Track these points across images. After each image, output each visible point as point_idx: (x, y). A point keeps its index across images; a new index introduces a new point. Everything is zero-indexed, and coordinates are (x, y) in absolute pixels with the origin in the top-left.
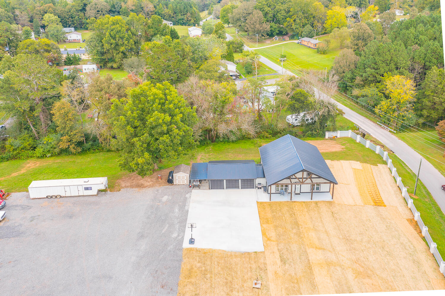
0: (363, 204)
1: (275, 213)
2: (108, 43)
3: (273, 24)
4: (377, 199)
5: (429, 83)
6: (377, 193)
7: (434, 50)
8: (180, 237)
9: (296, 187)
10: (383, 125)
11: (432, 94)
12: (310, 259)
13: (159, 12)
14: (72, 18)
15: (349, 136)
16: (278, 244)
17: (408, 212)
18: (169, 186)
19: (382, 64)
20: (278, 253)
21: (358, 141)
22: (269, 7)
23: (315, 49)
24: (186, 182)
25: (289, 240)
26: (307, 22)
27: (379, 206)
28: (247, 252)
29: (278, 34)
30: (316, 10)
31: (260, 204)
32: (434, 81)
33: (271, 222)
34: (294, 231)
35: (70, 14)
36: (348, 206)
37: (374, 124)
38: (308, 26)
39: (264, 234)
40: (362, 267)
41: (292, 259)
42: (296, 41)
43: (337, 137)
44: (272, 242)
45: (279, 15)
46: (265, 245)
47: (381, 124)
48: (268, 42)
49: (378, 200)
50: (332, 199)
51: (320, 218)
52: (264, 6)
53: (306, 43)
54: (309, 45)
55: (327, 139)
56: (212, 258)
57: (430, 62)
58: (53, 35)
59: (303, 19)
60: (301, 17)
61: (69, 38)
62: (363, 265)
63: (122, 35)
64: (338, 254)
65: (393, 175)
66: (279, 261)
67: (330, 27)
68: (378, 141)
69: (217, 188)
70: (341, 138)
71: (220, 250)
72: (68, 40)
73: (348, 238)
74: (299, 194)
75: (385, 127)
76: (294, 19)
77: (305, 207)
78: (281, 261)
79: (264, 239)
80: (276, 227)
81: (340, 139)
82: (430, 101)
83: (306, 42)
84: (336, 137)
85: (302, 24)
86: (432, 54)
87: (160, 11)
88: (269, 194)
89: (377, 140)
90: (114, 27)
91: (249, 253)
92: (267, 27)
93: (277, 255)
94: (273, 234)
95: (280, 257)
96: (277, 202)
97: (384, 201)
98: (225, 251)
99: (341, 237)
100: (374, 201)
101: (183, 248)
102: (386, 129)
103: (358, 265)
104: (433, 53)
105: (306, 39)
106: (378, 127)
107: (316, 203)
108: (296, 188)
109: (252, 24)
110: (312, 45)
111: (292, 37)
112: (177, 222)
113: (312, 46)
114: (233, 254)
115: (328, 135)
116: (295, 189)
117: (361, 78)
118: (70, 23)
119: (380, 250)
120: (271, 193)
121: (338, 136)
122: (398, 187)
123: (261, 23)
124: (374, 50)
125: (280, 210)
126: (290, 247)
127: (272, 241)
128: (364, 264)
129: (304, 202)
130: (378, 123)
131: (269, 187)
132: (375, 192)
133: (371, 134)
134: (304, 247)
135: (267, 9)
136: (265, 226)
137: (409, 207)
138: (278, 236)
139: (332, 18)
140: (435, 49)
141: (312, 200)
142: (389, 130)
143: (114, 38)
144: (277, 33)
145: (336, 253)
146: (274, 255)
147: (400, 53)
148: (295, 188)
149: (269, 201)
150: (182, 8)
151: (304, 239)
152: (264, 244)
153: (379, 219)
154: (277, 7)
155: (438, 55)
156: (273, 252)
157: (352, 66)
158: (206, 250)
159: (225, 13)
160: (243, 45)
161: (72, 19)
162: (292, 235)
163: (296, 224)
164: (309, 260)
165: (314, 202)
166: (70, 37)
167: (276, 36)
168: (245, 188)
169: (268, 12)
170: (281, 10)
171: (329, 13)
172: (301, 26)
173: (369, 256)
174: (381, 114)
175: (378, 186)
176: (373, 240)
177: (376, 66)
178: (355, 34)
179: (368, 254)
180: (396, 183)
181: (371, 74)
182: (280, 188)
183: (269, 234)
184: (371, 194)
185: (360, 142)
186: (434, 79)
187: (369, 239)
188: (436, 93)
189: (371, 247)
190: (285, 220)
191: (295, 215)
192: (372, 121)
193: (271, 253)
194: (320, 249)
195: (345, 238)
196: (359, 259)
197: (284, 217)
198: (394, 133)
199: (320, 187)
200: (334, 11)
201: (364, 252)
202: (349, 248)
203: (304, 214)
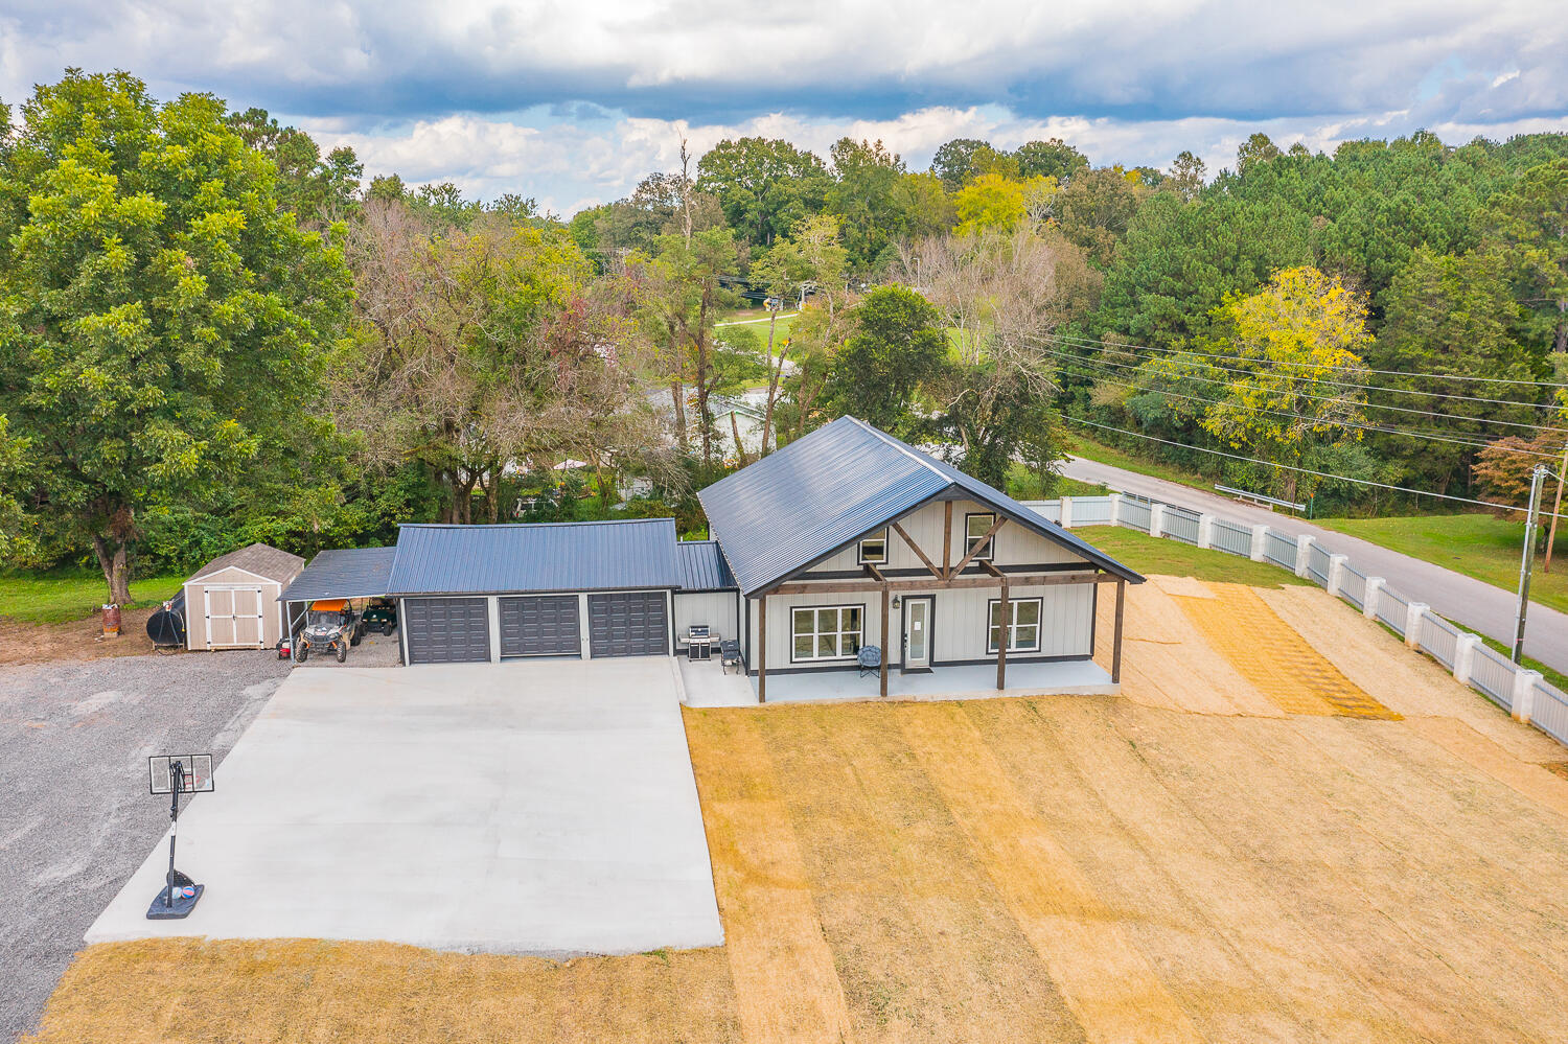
0: (1280, 713)
1: (793, 753)
3: (761, 250)
4: (1345, 695)
5: (1409, 313)
6: (1331, 674)
7: (1397, 213)
8: (96, 883)
9: (908, 631)
11: (1429, 355)
12: (1056, 974)
16: (819, 901)
17: (1528, 738)
18: (161, 664)
19: (1205, 267)
20: (826, 953)
24: (265, 629)
25: (897, 879)
26: (886, 238)
27: (1365, 718)
28: (592, 957)
30: (915, 197)
31: (701, 724)
32: (1431, 300)
33: (770, 789)
34: (923, 830)
36: (1207, 718)
37: (1204, 494)
38: (892, 248)
39: (721, 847)
40: (1430, 1006)
41: (926, 981)
43: (1058, 523)
44: (777, 893)
45: (781, 214)
46: (732, 906)
47: (1229, 490)
48: (746, 313)
49: (1349, 696)
50: (1116, 680)
51: (1069, 766)
52: (729, 186)
56: (304, 999)
57: (1388, 258)
59: (870, 231)
60: (862, 220)
62: (1433, 996)
64: (1241, 940)
66: (833, 1006)
70: (1079, 529)
71: (382, 946)
73: (1264, 854)
74: (928, 671)
76: (837, 228)
77: (968, 722)
78: (853, 998)
79: (720, 874)
80: (802, 815)
82: (1422, 385)
86: (1393, 226)
88: (754, 673)
91: (606, 961)
93: (820, 962)
94: (783, 849)
95: (844, 972)
96: (800, 708)
97: (1377, 699)
98: (424, 952)
99: (1219, 849)
100: (1333, 701)
101: (83, 945)
102: (1259, 503)
103: (1399, 999)
104: (1396, 224)
106: (1221, 501)
107: (1030, 704)
108: (909, 639)
112: (115, 807)
114: (482, 969)
116: (903, 641)
117: (1124, 338)
119: (1487, 906)
121: (1067, 522)
122: (1420, 653)
124: (1164, 225)
125: (824, 741)
126: (906, 914)
127: (777, 884)
128: (1436, 988)
129: (959, 704)
131: (755, 603)
132: (1318, 670)
134: (998, 913)
135: (737, 193)
136: (728, 809)
137: (1523, 718)
138: (818, 860)
140: (1403, 207)
141: (1006, 694)
142: (1271, 507)
145: (1226, 934)
146: (796, 965)
148: (904, 635)
149: (754, 702)
151: (993, 871)
152: (724, 904)
153: (1396, 767)
155: (1416, 229)
156: (790, 949)
157: (1082, 303)
158: (269, 952)
162: (912, 852)
163: (932, 798)
164: (1050, 986)
165: (1016, 701)
167: (774, 298)
168: (610, 652)
169: (743, 202)
170: (789, 196)
171: (967, 196)
172: (866, 250)
173: (1442, 940)
174: (1231, 436)
175: (1323, 652)
176: (1417, 861)
177: (1179, 285)
178: (1081, 200)
179: (1426, 930)
180: (1402, 640)
181: (1163, 318)
182: (816, 635)
183: (754, 850)
184: (1303, 678)
185: (1169, 535)
186: (1430, 291)
187: (1388, 853)
188: (1445, 349)
189: (1426, 894)
190: (859, 780)
191: (912, 756)
192: (1192, 487)
193: (772, 956)
194: (1111, 915)
195: (1247, 858)
196: (1386, 963)
197: (848, 770)
198: (1298, 513)
199: (1038, 625)
200: (984, 187)
201: (1400, 923)
202: (1294, 903)
203: (967, 750)
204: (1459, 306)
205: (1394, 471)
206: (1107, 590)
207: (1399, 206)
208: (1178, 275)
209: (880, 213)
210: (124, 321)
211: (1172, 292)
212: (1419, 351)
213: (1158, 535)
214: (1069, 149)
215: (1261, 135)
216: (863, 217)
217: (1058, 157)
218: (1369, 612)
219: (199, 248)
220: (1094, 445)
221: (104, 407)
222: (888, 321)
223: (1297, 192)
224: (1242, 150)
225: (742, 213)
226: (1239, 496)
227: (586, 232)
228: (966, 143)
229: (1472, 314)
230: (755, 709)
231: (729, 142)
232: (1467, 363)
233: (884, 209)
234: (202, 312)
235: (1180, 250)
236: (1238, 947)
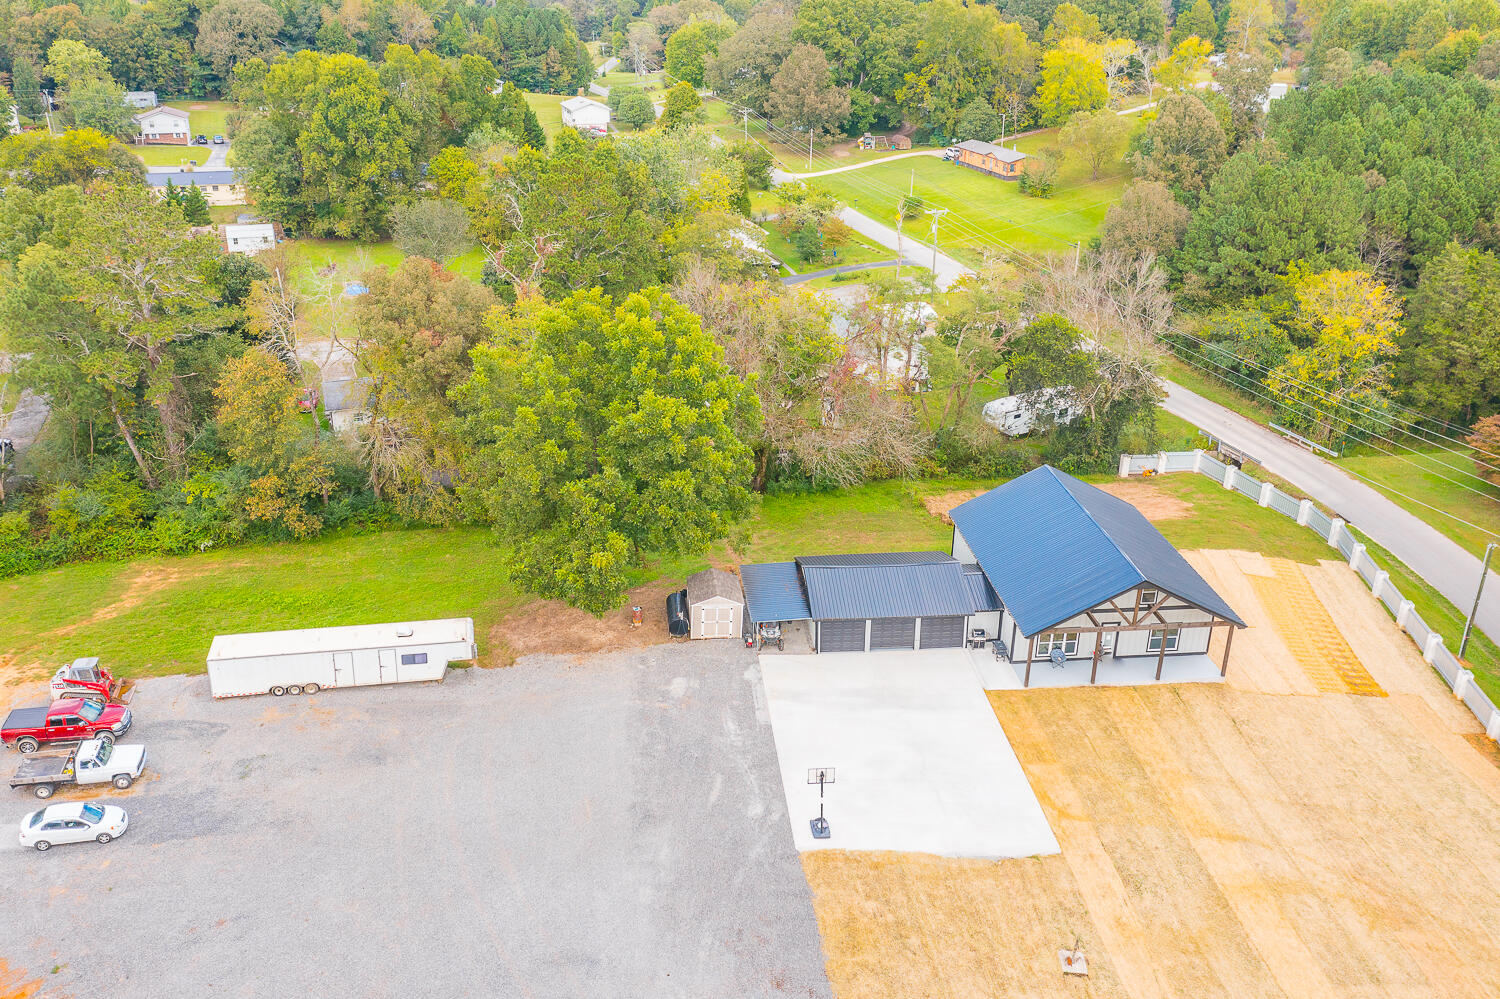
0: (1315, 691)
1: (1054, 728)
2: (320, 148)
3: (856, 93)
4: (1354, 674)
5: (1436, 297)
6: (1347, 654)
7: (1439, 189)
8: (775, 817)
9: (1103, 639)
10: (1290, 433)
11: (1446, 333)
12: (1212, 873)
13: (450, 44)
14: (148, 57)
15: (1196, 470)
16: (1096, 828)
17: (1459, 712)
18: (675, 645)
19: (1275, 232)
20: (1108, 859)
21: (1228, 486)
22: (848, 32)
23: (1014, 178)
24: (733, 628)
25: (1128, 814)
26: (973, 89)
27: (1365, 694)
28: (1008, 859)
29: (873, 128)
30: (1000, 50)
32: (1454, 291)
33: (1052, 755)
34: (1134, 783)
35: (139, 41)
36: (1275, 698)
37: (1261, 430)
38: (980, 101)
39: (1043, 797)
40: (1381, 893)
41: (1155, 874)
42: (940, 153)
43: (1156, 472)
44: (1077, 823)
45: (877, 61)
46: (1060, 832)
47: (1280, 428)
48: (842, 152)
49: (1358, 674)
50: (1223, 674)
51: (1201, 738)
52: (830, 31)
53: (976, 161)
54: (990, 166)
55: (1125, 480)
56: (907, 882)
57: (1426, 227)
58: (93, 116)
59: (960, 80)
60: (953, 72)
61: (146, 129)
62: (1381, 886)
63: (370, 122)
65: (1376, 593)
66: (1117, 884)
67: (1054, 105)
68: (1289, 483)
69: (841, 649)
70: (1171, 476)
71: (921, 854)
72: (143, 138)
73: (1306, 800)
75: (1297, 440)
76: (929, 78)
77: (1142, 703)
78: (1126, 882)
79: (1046, 812)
80: (1072, 772)
81: (1168, 478)
82: (1438, 355)
83: (976, 156)
84: (1153, 474)
85: (957, 95)
86: (1434, 200)
87: (454, 40)
88: (1014, 663)
89: (1284, 480)
90: (340, 92)
91: (1014, 861)
92: (843, 101)
93: (1110, 868)
94: (1069, 796)
95: (1118, 869)
96: (1048, 691)
97: (1374, 677)
98: (939, 858)
99: (1284, 798)
100: (1347, 680)
101: (798, 853)
102: (1302, 445)
103: (1366, 888)
104: (1437, 197)
105: (972, 144)
106: (1272, 436)
107: (1175, 690)
108: (1103, 644)
109: (790, 92)
110: (1001, 165)
111: (922, 138)
112: (746, 766)
113: (999, 170)
114: (966, 866)
115: (1127, 465)
117: (1203, 279)
118: (141, 75)
119: (1416, 837)
121: (1161, 470)
122: (1404, 632)
123: (821, 89)
124: (1243, 184)
125: (1067, 717)
126: (1139, 837)
127: (1074, 818)
128: (1384, 883)
129: (1135, 688)
130: (1271, 424)
132: (1339, 650)
133: (1263, 464)
134: (1180, 836)
135: (838, 41)
136: (1036, 770)
137: (1459, 698)
138: (1089, 803)
139: (1060, 77)
140: (1444, 185)
141: (1162, 681)
142: (1311, 449)
143: (341, 132)
144: (871, 124)
145: (1287, 850)
146: (1097, 865)
147: (1333, 196)
149: (1023, 686)
150: (531, 32)
151: (1172, 809)
152: (1054, 830)
153: (1380, 736)
154: (873, 35)
155: (1451, 204)
156: (1091, 856)
157: (1170, 239)
158: (877, 857)
159: (684, 50)
160: (768, 163)
161: (148, 62)
162: (1132, 797)
163: (1132, 761)
164: (1210, 878)
165: (1165, 686)
166: (152, 126)
167: (867, 134)
168: (929, 646)
170: (885, 45)
172: (954, 100)
173: (1390, 856)
174: (1287, 395)
175: (1344, 632)
176: (1384, 806)
177: (1252, 241)
179: (1384, 850)
180: (1395, 620)
181: (1237, 267)
182: (1051, 643)
183: (1057, 797)
184: (1330, 658)
186: (1454, 284)
187: (1370, 801)
188: (1460, 329)
189: (1387, 828)
190: (1094, 748)
191: (1117, 730)
192: (1252, 420)
193: (1085, 860)
194: (1233, 838)
195: (1297, 803)
196: (1363, 869)
197: (1086, 740)
200: (1069, 52)
201: (1371, 846)
202: (1320, 832)
203: (1146, 726)
204: (1475, 297)
205: (1408, 417)
206: (1223, 630)
208: (1252, 231)
209: (968, 65)
211: (1246, 246)
212: (1440, 328)
226: (1289, 436)
229: (1486, 306)
230: (1021, 691)
232: (1475, 343)
233: (973, 62)
235: (1258, 213)
236: (1293, 857)
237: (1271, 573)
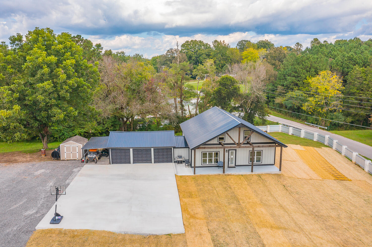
0: (321, 179)
1: (202, 187)
3: (196, 67)
6: (333, 169)
9: (230, 158)
12: (265, 242)
15: (280, 131)
16: (208, 223)
18: (54, 163)
20: (209, 236)
25: (226, 218)
26: (225, 63)
27: (342, 180)
28: (153, 235)
30: (232, 54)
31: (180, 179)
32: (358, 78)
33: (196, 195)
34: (233, 206)
36: (303, 180)
39: (184, 209)
41: (233, 243)
44: (198, 221)
46: (187, 224)
47: (308, 123)
48: (192, 81)
49: (338, 175)
50: (280, 170)
51: (269, 191)
56: (86, 244)
57: (348, 68)
59: (222, 61)
64: (311, 235)
70: (272, 133)
71: (104, 232)
73: (317, 214)
74: (234, 167)
75: (314, 126)
77: (244, 180)
79: (184, 216)
80: (204, 202)
86: (349, 61)
88: (193, 167)
91: (156, 236)
93: (208, 238)
94: (199, 210)
95: (213, 240)
96: (204, 176)
97: (345, 176)
98: (114, 233)
99: (305, 212)
100: (334, 176)
101: (35, 230)
102: (316, 127)
104: (350, 60)
106: (306, 126)
107: (259, 176)
114: (127, 238)
116: (229, 160)
117: (283, 87)
120: (195, 167)
121: (268, 132)
122: (356, 164)
125: (209, 184)
126: (228, 226)
127: (197, 219)
129: (242, 175)
130: (305, 123)
132: (330, 168)
134: (251, 227)
136: (186, 200)
138: (208, 213)
139: (247, 58)
141: (253, 173)
142: (319, 128)
145: (307, 233)
146: (202, 238)
149: (193, 174)
151: (250, 216)
152: (185, 223)
153: (350, 192)
154: (199, 52)
155: (354, 61)
156: (200, 235)
157: (273, 80)
158: (78, 232)
162: (230, 211)
163: (235, 198)
165: (256, 175)
168: (159, 162)
169: (191, 55)
170: (202, 53)
171: (245, 53)
172: (220, 66)
173: (361, 236)
174: (309, 111)
175: (332, 164)
176: (355, 216)
177: (296, 75)
178: (272, 54)
179: (357, 233)
180: (351, 161)
181: (292, 82)
182: (208, 158)
183: (192, 210)
184: (327, 170)
185: (293, 134)
186: (358, 76)
187: (348, 214)
188: (362, 90)
189: (357, 224)
190: (217, 194)
191: (231, 188)
192: (299, 123)
193: (196, 236)
194: (279, 228)
195: (312, 214)
196: (347, 241)
197: (215, 191)
198: (325, 129)
199: (261, 157)
200: (249, 51)
201: (351, 232)
202: (324, 226)
203: (244, 187)
204: (365, 80)
205: (349, 119)
206: (278, 149)
207: (350, 56)
208: (296, 72)
209: (224, 57)
210: (47, 85)
211: (294, 76)
212: (356, 91)
213: (291, 134)
214: (269, 42)
215: (316, 38)
216: (220, 58)
217: (267, 44)
218: (343, 154)
219: (65, 68)
220: (275, 112)
221: (42, 104)
222: (226, 83)
223: (325, 52)
224: (311, 42)
225: (191, 57)
226: (311, 125)
227: (155, 62)
228: (245, 41)
229: (369, 82)
230: (193, 176)
231: (188, 41)
232: (367, 94)
233: (225, 56)
234: (65, 82)
235: (297, 66)
236: (310, 237)
237: (304, 149)
